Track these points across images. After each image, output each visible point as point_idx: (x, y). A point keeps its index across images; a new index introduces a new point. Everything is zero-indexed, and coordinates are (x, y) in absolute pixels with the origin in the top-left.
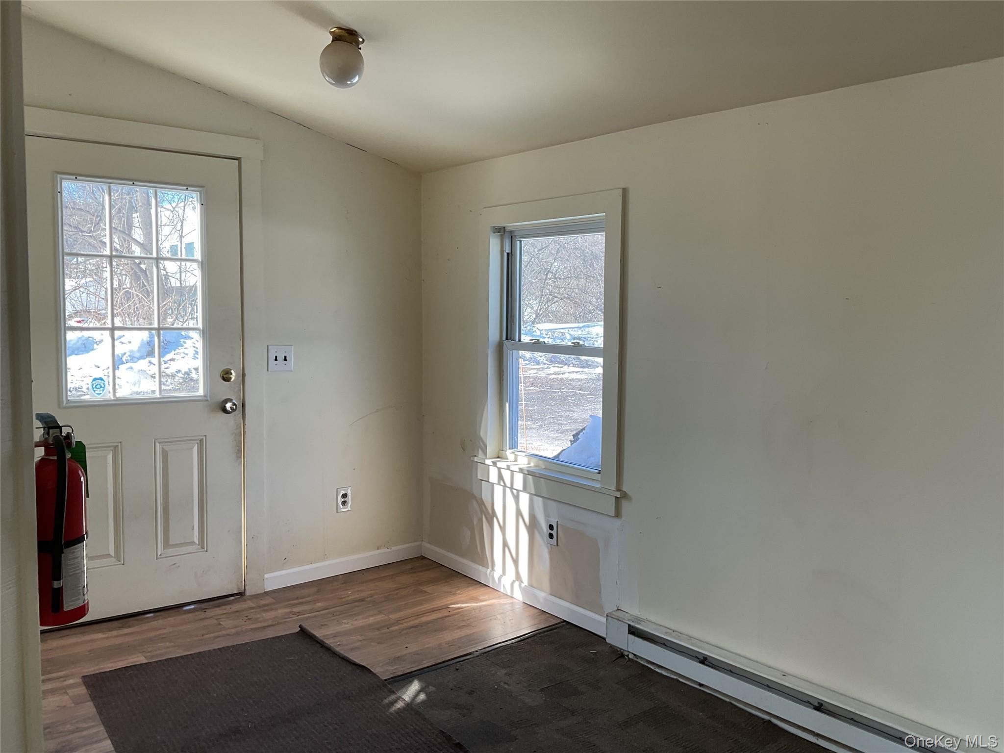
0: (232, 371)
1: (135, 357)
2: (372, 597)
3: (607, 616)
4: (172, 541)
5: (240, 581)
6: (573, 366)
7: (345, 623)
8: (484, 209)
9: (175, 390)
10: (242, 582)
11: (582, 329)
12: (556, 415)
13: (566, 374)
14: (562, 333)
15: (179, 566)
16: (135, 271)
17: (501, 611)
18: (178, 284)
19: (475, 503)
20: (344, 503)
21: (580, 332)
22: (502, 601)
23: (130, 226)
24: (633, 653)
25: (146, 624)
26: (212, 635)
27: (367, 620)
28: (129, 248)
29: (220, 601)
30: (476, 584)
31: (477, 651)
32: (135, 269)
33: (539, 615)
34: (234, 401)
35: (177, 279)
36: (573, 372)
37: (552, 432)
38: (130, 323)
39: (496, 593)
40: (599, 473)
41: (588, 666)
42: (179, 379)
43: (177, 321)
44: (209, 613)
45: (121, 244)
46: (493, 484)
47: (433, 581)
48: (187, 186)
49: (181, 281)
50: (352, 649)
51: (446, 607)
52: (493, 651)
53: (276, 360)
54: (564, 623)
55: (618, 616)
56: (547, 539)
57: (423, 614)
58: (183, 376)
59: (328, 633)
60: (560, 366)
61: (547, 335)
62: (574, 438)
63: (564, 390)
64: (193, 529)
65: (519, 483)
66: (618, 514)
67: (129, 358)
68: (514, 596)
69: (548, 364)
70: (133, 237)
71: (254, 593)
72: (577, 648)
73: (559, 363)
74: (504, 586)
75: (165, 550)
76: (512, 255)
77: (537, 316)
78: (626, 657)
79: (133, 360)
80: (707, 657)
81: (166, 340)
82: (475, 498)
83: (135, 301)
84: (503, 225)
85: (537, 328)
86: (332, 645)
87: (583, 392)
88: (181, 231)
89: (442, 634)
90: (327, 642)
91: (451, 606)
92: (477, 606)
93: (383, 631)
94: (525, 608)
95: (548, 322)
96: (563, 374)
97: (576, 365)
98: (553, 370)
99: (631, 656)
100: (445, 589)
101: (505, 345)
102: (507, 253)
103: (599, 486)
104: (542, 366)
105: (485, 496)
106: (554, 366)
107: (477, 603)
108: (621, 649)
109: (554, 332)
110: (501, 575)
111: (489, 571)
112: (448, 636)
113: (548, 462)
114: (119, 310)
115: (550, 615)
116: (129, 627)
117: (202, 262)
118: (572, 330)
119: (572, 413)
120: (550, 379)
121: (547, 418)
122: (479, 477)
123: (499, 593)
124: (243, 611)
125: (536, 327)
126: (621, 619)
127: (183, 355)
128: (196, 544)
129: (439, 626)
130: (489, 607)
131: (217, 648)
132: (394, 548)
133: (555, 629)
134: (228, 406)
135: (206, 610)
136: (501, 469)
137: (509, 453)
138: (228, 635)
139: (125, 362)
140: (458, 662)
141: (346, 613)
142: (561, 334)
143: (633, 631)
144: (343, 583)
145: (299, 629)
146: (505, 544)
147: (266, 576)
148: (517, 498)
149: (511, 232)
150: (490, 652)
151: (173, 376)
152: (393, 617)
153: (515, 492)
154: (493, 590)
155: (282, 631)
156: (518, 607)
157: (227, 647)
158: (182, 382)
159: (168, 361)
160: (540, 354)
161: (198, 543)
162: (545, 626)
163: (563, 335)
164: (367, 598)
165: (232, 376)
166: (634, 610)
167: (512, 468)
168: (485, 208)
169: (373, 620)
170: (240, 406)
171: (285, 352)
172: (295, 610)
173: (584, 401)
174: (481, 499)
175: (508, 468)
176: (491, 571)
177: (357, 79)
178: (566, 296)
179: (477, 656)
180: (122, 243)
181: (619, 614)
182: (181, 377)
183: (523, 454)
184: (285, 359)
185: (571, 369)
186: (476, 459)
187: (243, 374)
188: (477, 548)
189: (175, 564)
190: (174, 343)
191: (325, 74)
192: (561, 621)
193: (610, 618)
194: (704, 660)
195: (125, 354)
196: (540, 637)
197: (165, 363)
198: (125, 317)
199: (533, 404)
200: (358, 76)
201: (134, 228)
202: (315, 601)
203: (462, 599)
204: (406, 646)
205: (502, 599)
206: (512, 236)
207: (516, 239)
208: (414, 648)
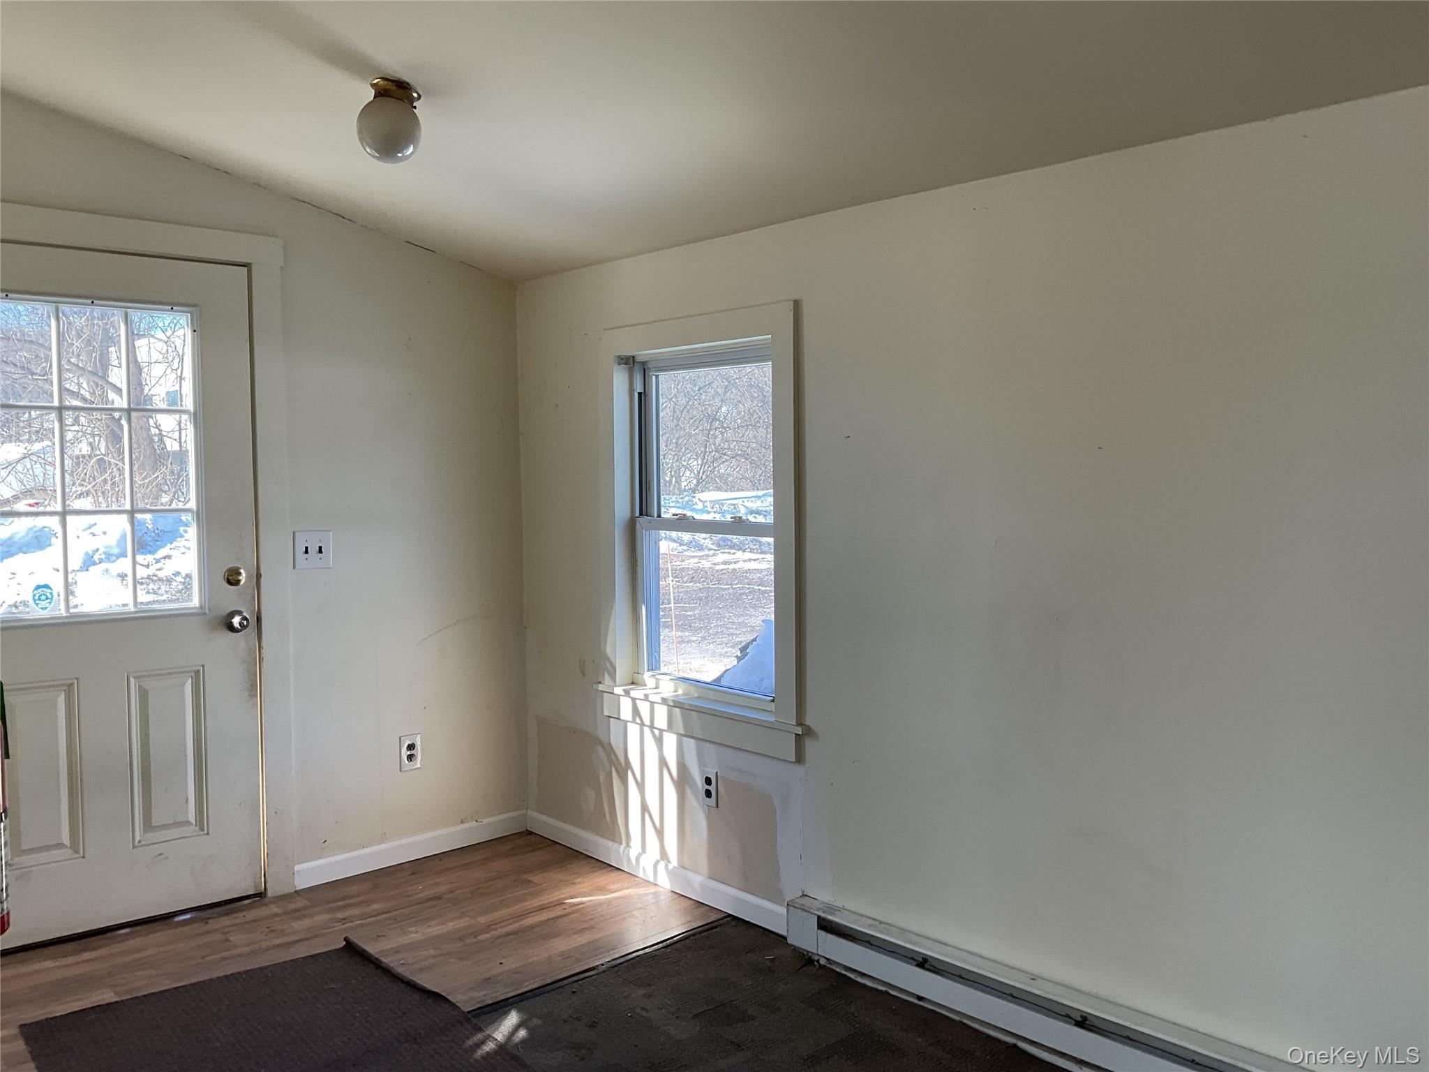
0: (242, 571)
1: (112, 555)
2: (452, 892)
3: (788, 905)
4: (155, 822)
5: (258, 876)
6: (751, 552)
7: (412, 932)
8: (606, 331)
9: (171, 601)
10: (261, 878)
11: (762, 499)
12: (725, 621)
13: (739, 563)
14: (734, 505)
15: (167, 858)
16: (112, 429)
17: (639, 905)
18: (176, 447)
19: (600, 750)
20: (410, 757)
21: (759, 503)
22: (641, 891)
23: (105, 364)
24: (824, 957)
25: (117, 945)
26: (218, 956)
27: (443, 926)
28: (104, 398)
29: (228, 907)
30: (604, 868)
31: (603, 965)
32: (112, 426)
33: (695, 908)
34: (245, 614)
35: (176, 440)
36: (750, 560)
37: (719, 646)
38: (105, 505)
39: (632, 880)
40: (773, 701)
41: (761, 979)
42: (178, 585)
43: (175, 500)
44: (214, 924)
45: (91, 391)
46: (626, 722)
47: (543, 867)
48: (172, 304)
49: (180, 442)
50: (421, 970)
51: (560, 903)
52: (625, 964)
53: (306, 552)
54: (729, 919)
55: (803, 905)
56: (703, 797)
57: (528, 914)
58: (183, 580)
59: (385, 948)
60: (732, 551)
61: (713, 508)
62: (741, 653)
63: (737, 586)
64: (187, 802)
65: (661, 720)
66: (800, 759)
67: (103, 556)
68: (659, 883)
69: (715, 550)
70: (110, 380)
71: (279, 894)
72: (747, 953)
73: (731, 547)
74: (644, 869)
75: (147, 835)
76: (645, 396)
77: (698, 482)
78: (815, 963)
79: (109, 559)
80: (929, 959)
81: (157, 529)
82: (601, 743)
83: (111, 472)
84: (632, 354)
85: (699, 499)
86: (392, 965)
87: (763, 588)
88: (179, 370)
89: (553, 942)
90: (385, 961)
91: (566, 901)
92: (604, 899)
93: (467, 941)
94: (675, 899)
95: (714, 491)
96: (735, 563)
97: (754, 549)
98: (721, 557)
99: (823, 962)
100: (560, 876)
101: (638, 524)
102: (639, 393)
103: (772, 719)
104: (706, 552)
105: (615, 741)
106: (723, 553)
107: (605, 895)
108: (808, 952)
109: (723, 504)
110: (639, 853)
111: (622, 847)
112: (561, 945)
113: (702, 687)
114: (90, 486)
115: (708, 908)
116: (94, 949)
117: (195, 414)
118: (748, 501)
119: (748, 617)
120: (717, 571)
121: (712, 625)
122: (606, 713)
123: (636, 879)
124: (262, 919)
125: (697, 498)
126: (807, 909)
127: (183, 550)
128: (192, 824)
129: (548, 931)
130: (622, 899)
131: (223, 974)
132: (485, 821)
133: (716, 927)
134: (236, 621)
135: (207, 921)
136: (637, 701)
137: (647, 676)
138: (240, 955)
139: (98, 562)
140: (576, 981)
141: (414, 917)
142: (733, 507)
143: (825, 925)
144: (411, 875)
145: (344, 943)
146: (645, 809)
147: (296, 868)
148: (659, 741)
149: (644, 363)
150: (623, 965)
151: (169, 581)
152: (482, 920)
153: (657, 732)
154: (628, 875)
155: (319, 947)
156: (665, 899)
157: (238, 973)
158: (183, 589)
159: (161, 558)
160: (704, 535)
161: (194, 824)
162: (703, 923)
163: (735, 508)
164: (445, 894)
165: (241, 578)
166: (824, 895)
167: (651, 698)
168: (606, 329)
169: (453, 926)
170: (253, 622)
171: (320, 541)
172: (340, 915)
173: (765, 601)
174: (610, 745)
175: (646, 697)
176: (625, 848)
177: (411, 149)
178: (740, 452)
179: (604, 972)
180: (94, 390)
181: (806, 901)
182: (180, 582)
183: (668, 677)
184: (320, 551)
185: (748, 555)
186: (601, 687)
187: (257, 575)
188: (605, 816)
189: (161, 854)
190: (170, 532)
191: (364, 143)
192: (724, 915)
193: (792, 908)
194: (923, 963)
195: (98, 550)
196: (695, 939)
197: (156, 563)
198: (98, 497)
199: (693, 607)
200: (412, 146)
201: (110, 367)
202: (367, 903)
203: (583, 890)
204: (502, 961)
205: (640, 887)
206: (644, 370)
207: (651, 374)
208: (511, 963)
